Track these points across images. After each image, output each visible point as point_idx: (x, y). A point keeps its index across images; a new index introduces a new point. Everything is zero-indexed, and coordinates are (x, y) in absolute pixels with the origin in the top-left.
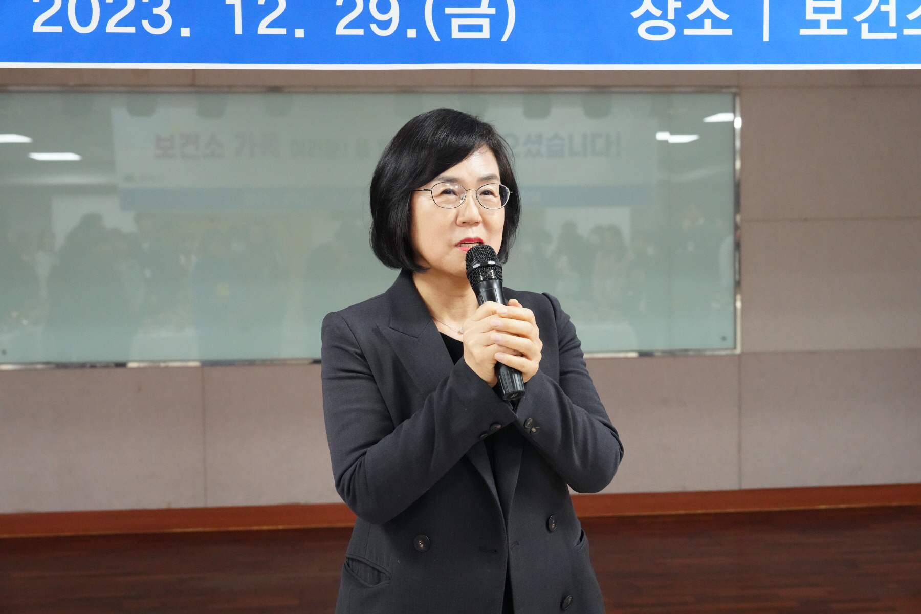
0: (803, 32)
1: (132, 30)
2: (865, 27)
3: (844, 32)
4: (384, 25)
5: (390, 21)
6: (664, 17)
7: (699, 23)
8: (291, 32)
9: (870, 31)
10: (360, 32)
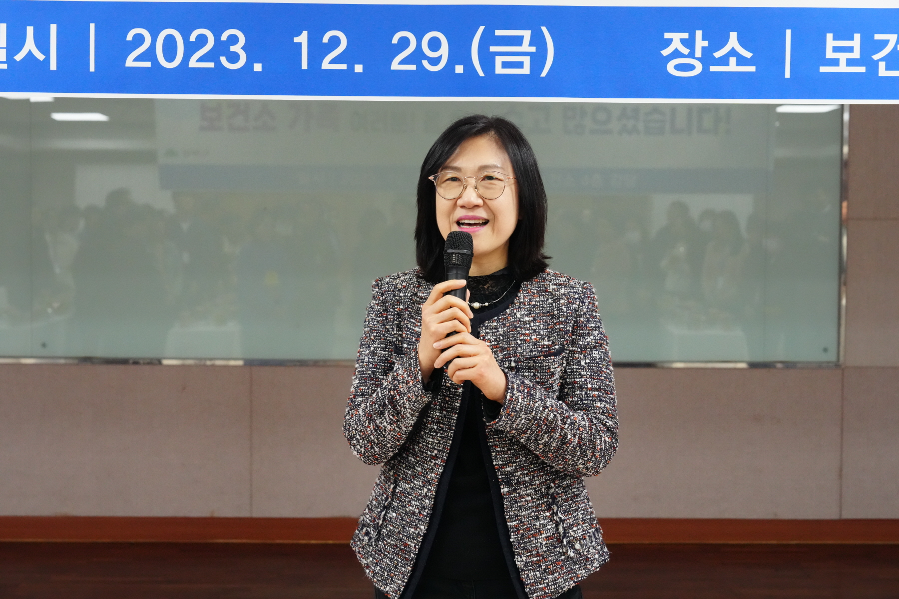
0: (823, 69)
1: (211, 65)
2: (882, 65)
3: (862, 69)
4: (435, 61)
5: (440, 58)
6: (692, 55)
7: (724, 61)
8: (351, 68)
9: (887, 69)
10: (413, 67)
